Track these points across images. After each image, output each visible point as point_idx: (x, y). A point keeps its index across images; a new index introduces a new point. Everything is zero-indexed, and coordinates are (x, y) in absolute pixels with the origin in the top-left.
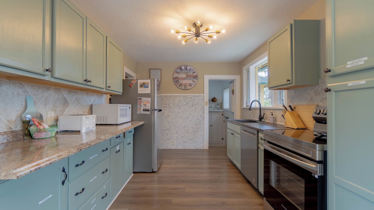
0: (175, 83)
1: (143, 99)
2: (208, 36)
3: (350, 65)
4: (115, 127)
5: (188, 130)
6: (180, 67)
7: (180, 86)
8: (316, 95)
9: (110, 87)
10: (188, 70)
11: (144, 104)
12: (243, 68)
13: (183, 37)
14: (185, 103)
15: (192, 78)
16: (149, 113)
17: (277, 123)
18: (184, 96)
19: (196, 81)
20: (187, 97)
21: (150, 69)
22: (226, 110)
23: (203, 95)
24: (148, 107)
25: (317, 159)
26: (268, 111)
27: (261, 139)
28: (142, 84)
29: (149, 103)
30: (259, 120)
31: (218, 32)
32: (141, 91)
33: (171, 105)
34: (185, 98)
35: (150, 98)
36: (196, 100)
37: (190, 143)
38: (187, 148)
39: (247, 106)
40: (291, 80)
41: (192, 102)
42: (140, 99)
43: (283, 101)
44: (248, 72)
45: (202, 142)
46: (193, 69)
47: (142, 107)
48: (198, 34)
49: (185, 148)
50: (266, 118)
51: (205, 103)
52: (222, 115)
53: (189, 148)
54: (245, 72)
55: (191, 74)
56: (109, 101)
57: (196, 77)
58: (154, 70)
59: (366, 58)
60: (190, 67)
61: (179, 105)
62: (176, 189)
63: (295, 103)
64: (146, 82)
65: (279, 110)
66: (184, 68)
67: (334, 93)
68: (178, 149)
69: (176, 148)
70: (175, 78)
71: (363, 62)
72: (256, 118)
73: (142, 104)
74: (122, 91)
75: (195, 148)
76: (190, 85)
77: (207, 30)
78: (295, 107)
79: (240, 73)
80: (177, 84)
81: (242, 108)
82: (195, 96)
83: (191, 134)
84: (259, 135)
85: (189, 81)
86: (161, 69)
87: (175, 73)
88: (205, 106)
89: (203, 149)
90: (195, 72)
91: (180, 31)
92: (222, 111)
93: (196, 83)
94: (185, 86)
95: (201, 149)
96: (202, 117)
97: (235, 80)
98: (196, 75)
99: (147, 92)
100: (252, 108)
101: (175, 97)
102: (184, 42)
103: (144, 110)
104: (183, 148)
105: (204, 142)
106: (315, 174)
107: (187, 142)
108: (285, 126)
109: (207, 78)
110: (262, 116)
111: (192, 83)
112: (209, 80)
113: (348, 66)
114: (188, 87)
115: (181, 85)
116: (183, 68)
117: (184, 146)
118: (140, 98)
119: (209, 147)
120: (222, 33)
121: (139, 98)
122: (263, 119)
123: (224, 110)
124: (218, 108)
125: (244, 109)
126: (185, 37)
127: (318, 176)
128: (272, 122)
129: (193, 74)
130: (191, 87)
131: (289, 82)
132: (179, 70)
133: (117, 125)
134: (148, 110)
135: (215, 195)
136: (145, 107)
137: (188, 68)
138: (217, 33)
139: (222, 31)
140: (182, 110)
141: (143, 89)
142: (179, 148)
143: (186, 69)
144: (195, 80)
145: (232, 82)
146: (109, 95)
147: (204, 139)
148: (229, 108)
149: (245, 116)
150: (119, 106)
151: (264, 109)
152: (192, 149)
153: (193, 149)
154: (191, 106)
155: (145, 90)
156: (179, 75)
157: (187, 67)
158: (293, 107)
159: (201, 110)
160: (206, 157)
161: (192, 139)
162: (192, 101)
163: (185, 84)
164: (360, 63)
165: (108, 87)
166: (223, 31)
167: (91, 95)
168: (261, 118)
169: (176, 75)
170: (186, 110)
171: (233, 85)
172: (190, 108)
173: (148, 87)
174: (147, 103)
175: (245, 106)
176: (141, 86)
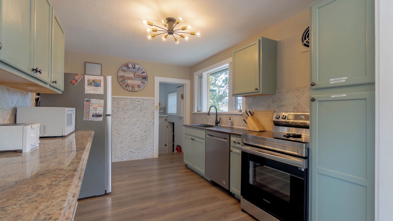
0: (120, 82)
1: (93, 101)
2: (181, 36)
3: (333, 81)
4: (60, 140)
5: (136, 138)
6: (127, 64)
7: (126, 87)
8: (273, 103)
9: (56, 83)
10: (136, 69)
11: (94, 108)
12: (194, 73)
13: (153, 31)
14: (132, 107)
15: (141, 79)
16: (101, 119)
17: (234, 127)
18: (131, 99)
19: (146, 82)
20: (134, 101)
21: (86, 63)
22: (172, 115)
23: (153, 98)
24: (100, 111)
25: (304, 156)
26: (224, 116)
27: (234, 142)
28: (91, 81)
29: (102, 106)
30: (215, 125)
31: (193, 34)
32: (89, 90)
33: (115, 109)
34: (133, 101)
35: (103, 100)
36: (146, 104)
37: (138, 153)
38: (134, 159)
39: (198, 111)
40: (258, 89)
41: (141, 106)
42: (87, 101)
43: (240, 107)
44: (201, 77)
45: (151, 150)
46: (142, 69)
47: (90, 112)
48: (172, 32)
49: (132, 160)
50: (222, 123)
51: (155, 107)
52: (166, 120)
53: (137, 159)
54: (196, 78)
55: (140, 74)
56: (35, 102)
57: (145, 78)
58: (92, 64)
59: (346, 78)
60: (139, 66)
61: (125, 109)
62: (147, 208)
63: (253, 109)
64: (98, 79)
65: (236, 115)
66: (132, 66)
67: (317, 102)
68: (123, 161)
69: (120, 160)
70: (120, 77)
71: (344, 81)
72: (210, 123)
73: (91, 108)
74: (63, 89)
75: (143, 158)
76: (139, 86)
77: (184, 29)
78: (254, 113)
79: (191, 79)
80: (122, 84)
81: (193, 112)
82: (144, 99)
83: (139, 143)
84: (231, 139)
85: (137, 82)
86: (101, 64)
87: (120, 71)
88: (155, 111)
89: (152, 158)
90: (144, 72)
91: (153, 24)
92: (166, 116)
93: (145, 84)
94: (133, 87)
95: (150, 159)
96: (151, 123)
97: (186, 84)
98: (146, 76)
99: (98, 93)
100: (210, 113)
101: (120, 100)
102: (149, 37)
103: (93, 116)
104: (130, 160)
105: (153, 150)
106: (301, 168)
107: (133, 152)
108: (247, 129)
109: (158, 80)
110: (218, 121)
111: (141, 84)
112: (160, 83)
113: (331, 83)
114: (136, 89)
115: (127, 85)
116: (130, 66)
117: (131, 157)
118: (88, 99)
119: (159, 155)
120: (197, 35)
121: (86, 99)
122: (219, 123)
123: (168, 115)
124: (161, 112)
125: (195, 114)
126: (156, 31)
127: (304, 169)
128: (230, 126)
129: (143, 74)
130: (139, 88)
131: (256, 91)
132: (125, 68)
133: (62, 137)
134: (100, 116)
135: (191, 205)
136: (96, 112)
137: (137, 66)
138: (191, 34)
139: (196, 33)
140: (129, 115)
141: (93, 87)
142: (125, 160)
143: (134, 68)
144: (144, 81)
145: (181, 86)
146: (35, 94)
147: (153, 147)
148: (176, 113)
149: (196, 121)
150: (66, 111)
151: (221, 114)
152: (140, 159)
153: (142, 160)
154: (139, 110)
155: (97, 90)
156: (125, 74)
157: (135, 65)
158: (252, 113)
159: (151, 115)
160: (156, 167)
161: (140, 148)
162: (141, 104)
163: (132, 85)
164: (342, 81)
165: (53, 82)
166: (198, 34)
167: (13, 93)
168: (217, 123)
169: (121, 74)
170: (133, 115)
171: (182, 89)
172: (138, 112)
173: (100, 86)
174: (99, 106)
175: (196, 111)
176: (90, 84)
